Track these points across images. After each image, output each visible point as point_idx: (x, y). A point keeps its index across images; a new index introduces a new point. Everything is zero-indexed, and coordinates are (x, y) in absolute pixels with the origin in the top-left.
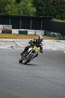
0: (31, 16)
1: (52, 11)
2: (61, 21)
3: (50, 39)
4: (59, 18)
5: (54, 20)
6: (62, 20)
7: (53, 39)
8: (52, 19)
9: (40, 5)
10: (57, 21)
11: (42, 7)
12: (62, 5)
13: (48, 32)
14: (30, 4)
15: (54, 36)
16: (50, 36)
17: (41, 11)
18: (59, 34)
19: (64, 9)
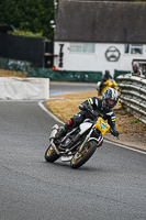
1: (12, 13)
2: (31, 34)
3: (8, 75)
4: (27, 27)
5: (17, 32)
6: (34, 31)
7: (13, 75)
8: (12, 30)
10: (22, 34)
13: (2, 60)
15: (16, 69)
16: (7, 68)
18: (28, 64)
19: (37, 7)
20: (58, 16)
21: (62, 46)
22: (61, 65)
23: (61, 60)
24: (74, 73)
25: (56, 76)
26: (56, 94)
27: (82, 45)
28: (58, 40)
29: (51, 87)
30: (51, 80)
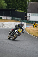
0: (4, 8)
1: (16, 6)
2: (21, 11)
3: (15, 22)
4: (20, 9)
6: (22, 10)
7: (16, 22)
8: (16, 10)
9: (9, 2)
10: (19, 11)
11: (10, 3)
12: (22, 2)
13: (14, 18)
14: (3, 2)
15: (17, 20)
16: (15, 20)
17: (10, 5)
18: (20, 19)
19: (23, 4)
20: (28, 6)
21: (29, 14)
22: (29, 19)
23: (29, 18)
24: (32, 21)
25: (28, 22)
26: (28, 27)
27: (35, 14)
28: (28, 13)
29: (26, 25)
30: (26, 23)
